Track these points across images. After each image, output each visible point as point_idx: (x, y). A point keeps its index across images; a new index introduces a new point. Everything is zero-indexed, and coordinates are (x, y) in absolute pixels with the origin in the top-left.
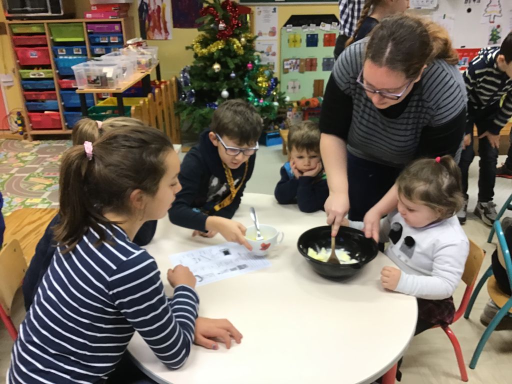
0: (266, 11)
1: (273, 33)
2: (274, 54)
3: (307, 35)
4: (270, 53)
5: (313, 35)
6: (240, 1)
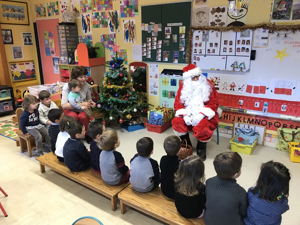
0: (153, 66)
1: (156, 77)
2: (157, 87)
3: (171, 79)
4: (155, 86)
5: (174, 80)
6: (143, 61)
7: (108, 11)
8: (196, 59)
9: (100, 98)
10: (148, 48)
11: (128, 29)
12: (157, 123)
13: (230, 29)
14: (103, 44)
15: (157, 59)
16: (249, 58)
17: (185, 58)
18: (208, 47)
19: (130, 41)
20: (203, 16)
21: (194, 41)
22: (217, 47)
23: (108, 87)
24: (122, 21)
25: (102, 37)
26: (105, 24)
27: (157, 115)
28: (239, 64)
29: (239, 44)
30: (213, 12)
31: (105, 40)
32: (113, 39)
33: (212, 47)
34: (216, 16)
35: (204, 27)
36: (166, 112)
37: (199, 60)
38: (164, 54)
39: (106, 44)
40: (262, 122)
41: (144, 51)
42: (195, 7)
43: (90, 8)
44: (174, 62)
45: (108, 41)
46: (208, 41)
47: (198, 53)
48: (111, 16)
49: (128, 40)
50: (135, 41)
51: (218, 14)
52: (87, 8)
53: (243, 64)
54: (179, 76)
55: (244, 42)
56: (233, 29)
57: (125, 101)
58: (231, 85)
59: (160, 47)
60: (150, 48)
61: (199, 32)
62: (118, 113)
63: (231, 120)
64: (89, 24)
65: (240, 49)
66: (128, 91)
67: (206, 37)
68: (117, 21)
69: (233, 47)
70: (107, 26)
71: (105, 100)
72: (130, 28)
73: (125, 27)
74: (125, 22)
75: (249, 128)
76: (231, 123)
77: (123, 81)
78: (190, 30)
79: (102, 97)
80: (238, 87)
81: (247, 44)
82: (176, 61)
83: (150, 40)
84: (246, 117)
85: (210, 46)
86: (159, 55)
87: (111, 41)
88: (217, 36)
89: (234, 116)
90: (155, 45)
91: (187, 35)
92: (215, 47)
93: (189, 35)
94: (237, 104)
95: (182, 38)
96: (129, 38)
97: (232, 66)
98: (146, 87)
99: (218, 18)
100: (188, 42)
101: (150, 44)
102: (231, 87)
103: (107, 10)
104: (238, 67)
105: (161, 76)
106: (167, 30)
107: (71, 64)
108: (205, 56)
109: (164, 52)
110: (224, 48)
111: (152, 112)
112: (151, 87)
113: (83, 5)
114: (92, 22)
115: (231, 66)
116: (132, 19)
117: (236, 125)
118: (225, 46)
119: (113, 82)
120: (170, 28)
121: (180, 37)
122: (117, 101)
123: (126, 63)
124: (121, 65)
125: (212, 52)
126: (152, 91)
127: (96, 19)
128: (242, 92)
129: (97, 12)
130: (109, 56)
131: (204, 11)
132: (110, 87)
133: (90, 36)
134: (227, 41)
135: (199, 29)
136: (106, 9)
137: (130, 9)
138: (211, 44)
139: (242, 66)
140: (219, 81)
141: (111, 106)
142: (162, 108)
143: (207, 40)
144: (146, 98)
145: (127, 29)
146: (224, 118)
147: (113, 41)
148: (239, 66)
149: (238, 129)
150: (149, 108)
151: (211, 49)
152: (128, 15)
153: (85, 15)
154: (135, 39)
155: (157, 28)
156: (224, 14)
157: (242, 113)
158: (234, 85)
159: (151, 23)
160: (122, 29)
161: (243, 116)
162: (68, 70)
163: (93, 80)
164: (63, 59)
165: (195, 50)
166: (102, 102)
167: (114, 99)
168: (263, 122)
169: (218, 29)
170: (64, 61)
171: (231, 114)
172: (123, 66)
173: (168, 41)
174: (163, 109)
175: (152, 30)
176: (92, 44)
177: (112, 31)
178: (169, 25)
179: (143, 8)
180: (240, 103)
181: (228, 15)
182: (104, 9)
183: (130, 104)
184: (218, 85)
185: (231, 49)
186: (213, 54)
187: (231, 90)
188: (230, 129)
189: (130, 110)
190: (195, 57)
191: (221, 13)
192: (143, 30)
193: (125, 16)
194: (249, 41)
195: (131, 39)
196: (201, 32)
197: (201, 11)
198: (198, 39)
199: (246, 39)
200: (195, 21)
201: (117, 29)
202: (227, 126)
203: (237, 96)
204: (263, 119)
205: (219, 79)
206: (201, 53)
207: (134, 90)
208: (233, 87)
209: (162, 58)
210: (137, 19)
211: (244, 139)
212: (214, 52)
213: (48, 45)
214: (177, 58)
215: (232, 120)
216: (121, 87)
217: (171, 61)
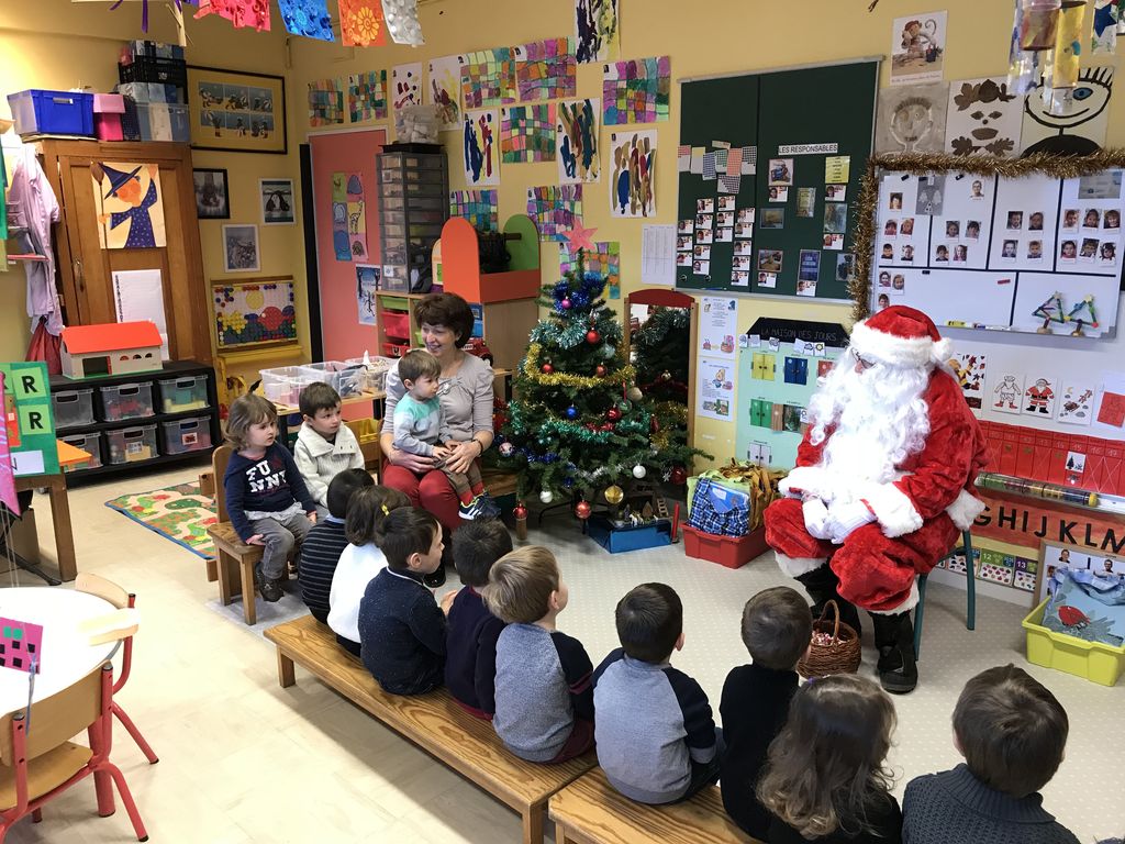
0: (719, 306)
1: (728, 346)
2: (729, 386)
4: (722, 383)
5: (797, 361)
6: (677, 286)
7: (558, 101)
8: (887, 284)
9: (511, 418)
10: (702, 238)
11: (627, 168)
12: (725, 525)
13: (1033, 167)
14: (535, 223)
15: (733, 278)
16: (1118, 280)
17: (845, 276)
18: (940, 237)
19: (634, 212)
20: (922, 115)
21: (884, 213)
22: (976, 236)
23: (544, 379)
24: (607, 136)
25: (534, 197)
26: (544, 149)
27: (723, 496)
28: (1069, 307)
29: (1070, 225)
30: (963, 102)
31: (542, 209)
32: (572, 205)
33: (955, 239)
34: (977, 116)
35: (925, 158)
36: (761, 485)
37: (901, 287)
38: (763, 262)
39: (547, 221)
41: (685, 249)
42: (891, 84)
43: (495, 93)
44: (801, 290)
45: (552, 212)
46: (940, 214)
47: (897, 261)
48: (568, 119)
49: (628, 207)
50: (653, 210)
51: (986, 108)
52: (485, 93)
53: (1087, 307)
54: (819, 347)
55: (1093, 217)
56: (1050, 169)
57: (601, 436)
58: (1032, 389)
59: (747, 232)
60: (708, 239)
61: (904, 178)
62: (572, 481)
63: (1031, 533)
64: (488, 149)
65: (1075, 247)
66: (616, 397)
67: (930, 197)
68: (588, 136)
69: (1046, 237)
70: (552, 158)
71: (528, 429)
72: (637, 162)
73: (618, 161)
74: (620, 143)
75: (1109, 570)
76: (1027, 545)
77: (598, 359)
78: (867, 170)
79: (517, 414)
80: (1066, 401)
81: (1107, 226)
82: (809, 289)
83: (710, 208)
84: (1096, 524)
85: (948, 233)
86: (741, 264)
87: (566, 211)
88: (979, 194)
89: (1045, 519)
90: (728, 228)
91: (853, 188)
92: (967, 235)
93: (862, 190)
94: (1060, 471)
95: (835, 199)
96: (630, 199)
97: (1040, 312)
98: (687, 384)
99: (985, 122)
100: (858, 218)
101: (708, 224)
102: (1034, 396)
103: (555, 97)
104: (1066, 318)
105: (746, 345)
106: (776, 171)
107: (419, 293)
108: (928, 273)
109: (762, 251)
110: (1008, 242)
111: (706, 480)
112: (706, 385)
113: (470, 81)
114: (501, 140)
115: (1035, 314)
116: (644, 131)
117: (1053, 554)
118: (1012, 234)
119: (562, 361)
120: (789, 164)
121: (826, 199)
122: (570, 434)
123: (615, 292)
124: (596, 301)
125: (956, 258)
126: (708, 400)
127: (515, 132)
128: (1080, 420)
129: (518, 104)
130: (555, 265)
131: (926, 96)
132: (550, 381)
133: (489, 191)
134: (1021, 213)
135: (907, 165)
136: (553, 95)
137: (638, 95)
138: (950, 224)
139: (1085, 315)
140: (983, 371)
141: (551, 452)
142: (747, 470)
143: (937, 209)
144: (684, 427)
145: (624, 165)
146: (1001, 524)
147: (573, 209)
148: (1070, 315)
149: (1060, 571)
150: (693, 465)
151: (952, 245)
152: (631, 114)
153: (476, 115)
154: (653, 205)
155: (738, 163)
156: (1012, 110)
157: (1080, 505)
158: (1048, 391)
159: (716, 144)
160: (607, 168)
161: (1083, 521)
162: (407, 312)
163: (492, 352)
164: (391, 274)
165: (888, 246)
166: (517, 433)
167: (563, 426)
169: (982, 168)
170: (394, 281)
171: (1029, 509)
172: (603, 302)
173: (778, 213)
174: (749, 474)
175: (719, 168)
176: (496, 221)
177: (569, 175)
178: (783, 150)
179: (689, 89)
180: (1071, 464)
181: (1029, 111)
182: (545, 92)
183: (619, 445)
184: (976, 387)
185: (1034, 244)
186: (962, 264)
187: (1032, 409)
188: (1025, 570)
189: (619, 468)
190: (885, 273)
191: (997, 105)
192: (686, 169)
193: (621, 119)
194: (1114, 214)
195: (638, 202)
196: (914, 180)
197: (916, 96)
198: (900, 207)
199: (1103, 205)
200: (889, 136)
201: (587, 168)
202: (1010, 557)
203: (1058, 434)
205: (983, 366)
206: (911, 259)
207: (638, 392)
208: (1040, 397)
209: (754, 275)
210: (663, 130)
211: (1085, 613)
212: (964, 258)
213: (344, 222)
214: (811, 277)
215: (1036, 533)
216: (589, 382)
217: (787, 287)
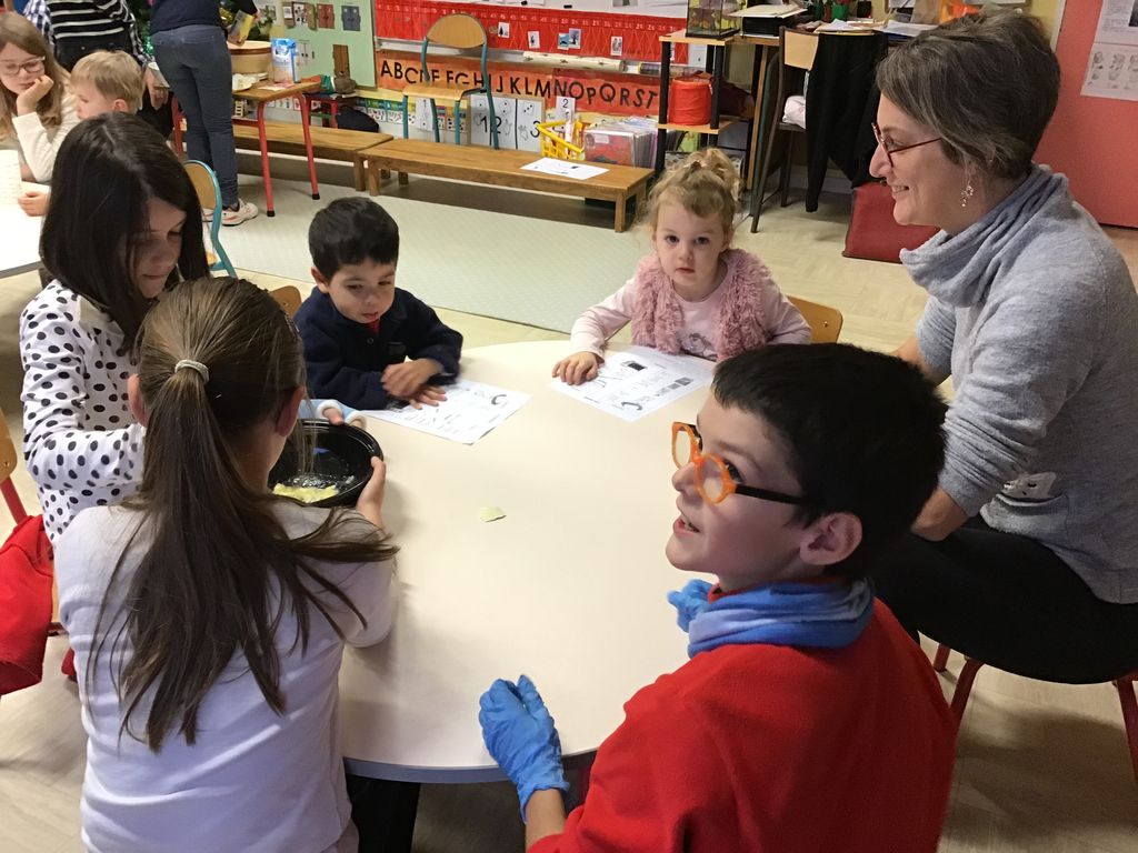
40: (571, 87)
84: (530, 76)
89: (501, 79)
161: (522, 76)
168: (574, 87)
180: (501, 33)
204: (572, 80)
